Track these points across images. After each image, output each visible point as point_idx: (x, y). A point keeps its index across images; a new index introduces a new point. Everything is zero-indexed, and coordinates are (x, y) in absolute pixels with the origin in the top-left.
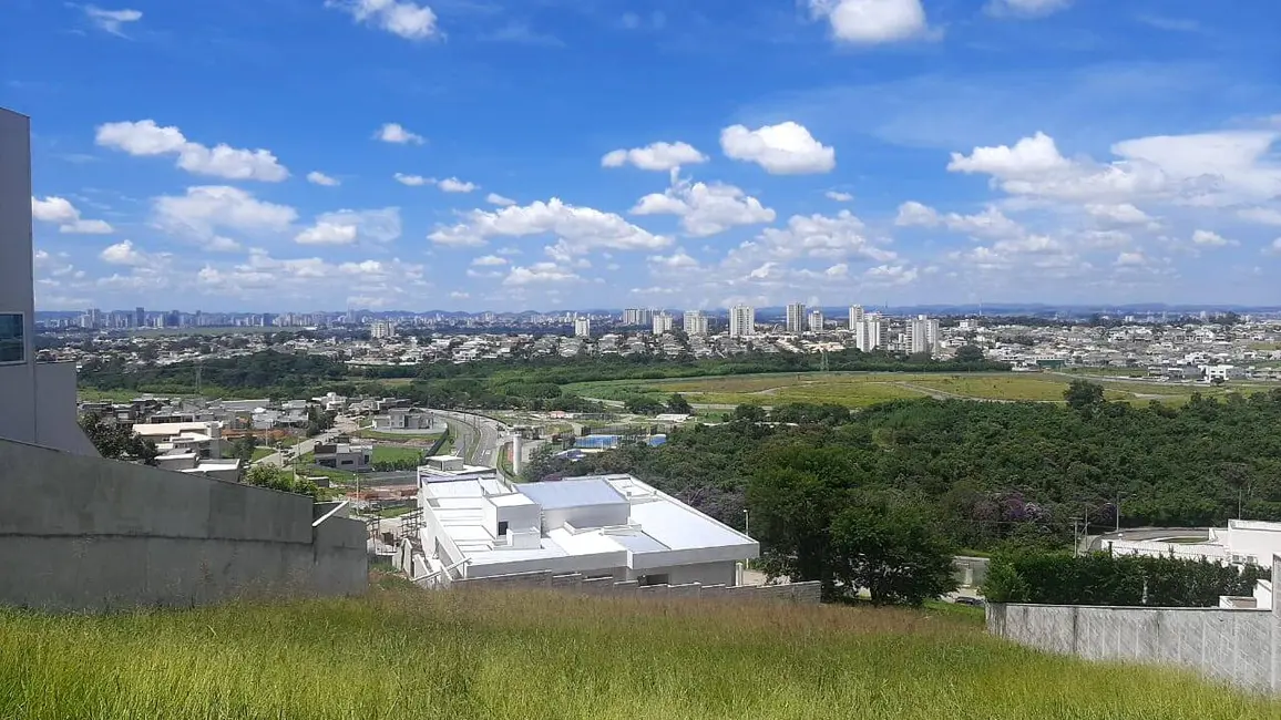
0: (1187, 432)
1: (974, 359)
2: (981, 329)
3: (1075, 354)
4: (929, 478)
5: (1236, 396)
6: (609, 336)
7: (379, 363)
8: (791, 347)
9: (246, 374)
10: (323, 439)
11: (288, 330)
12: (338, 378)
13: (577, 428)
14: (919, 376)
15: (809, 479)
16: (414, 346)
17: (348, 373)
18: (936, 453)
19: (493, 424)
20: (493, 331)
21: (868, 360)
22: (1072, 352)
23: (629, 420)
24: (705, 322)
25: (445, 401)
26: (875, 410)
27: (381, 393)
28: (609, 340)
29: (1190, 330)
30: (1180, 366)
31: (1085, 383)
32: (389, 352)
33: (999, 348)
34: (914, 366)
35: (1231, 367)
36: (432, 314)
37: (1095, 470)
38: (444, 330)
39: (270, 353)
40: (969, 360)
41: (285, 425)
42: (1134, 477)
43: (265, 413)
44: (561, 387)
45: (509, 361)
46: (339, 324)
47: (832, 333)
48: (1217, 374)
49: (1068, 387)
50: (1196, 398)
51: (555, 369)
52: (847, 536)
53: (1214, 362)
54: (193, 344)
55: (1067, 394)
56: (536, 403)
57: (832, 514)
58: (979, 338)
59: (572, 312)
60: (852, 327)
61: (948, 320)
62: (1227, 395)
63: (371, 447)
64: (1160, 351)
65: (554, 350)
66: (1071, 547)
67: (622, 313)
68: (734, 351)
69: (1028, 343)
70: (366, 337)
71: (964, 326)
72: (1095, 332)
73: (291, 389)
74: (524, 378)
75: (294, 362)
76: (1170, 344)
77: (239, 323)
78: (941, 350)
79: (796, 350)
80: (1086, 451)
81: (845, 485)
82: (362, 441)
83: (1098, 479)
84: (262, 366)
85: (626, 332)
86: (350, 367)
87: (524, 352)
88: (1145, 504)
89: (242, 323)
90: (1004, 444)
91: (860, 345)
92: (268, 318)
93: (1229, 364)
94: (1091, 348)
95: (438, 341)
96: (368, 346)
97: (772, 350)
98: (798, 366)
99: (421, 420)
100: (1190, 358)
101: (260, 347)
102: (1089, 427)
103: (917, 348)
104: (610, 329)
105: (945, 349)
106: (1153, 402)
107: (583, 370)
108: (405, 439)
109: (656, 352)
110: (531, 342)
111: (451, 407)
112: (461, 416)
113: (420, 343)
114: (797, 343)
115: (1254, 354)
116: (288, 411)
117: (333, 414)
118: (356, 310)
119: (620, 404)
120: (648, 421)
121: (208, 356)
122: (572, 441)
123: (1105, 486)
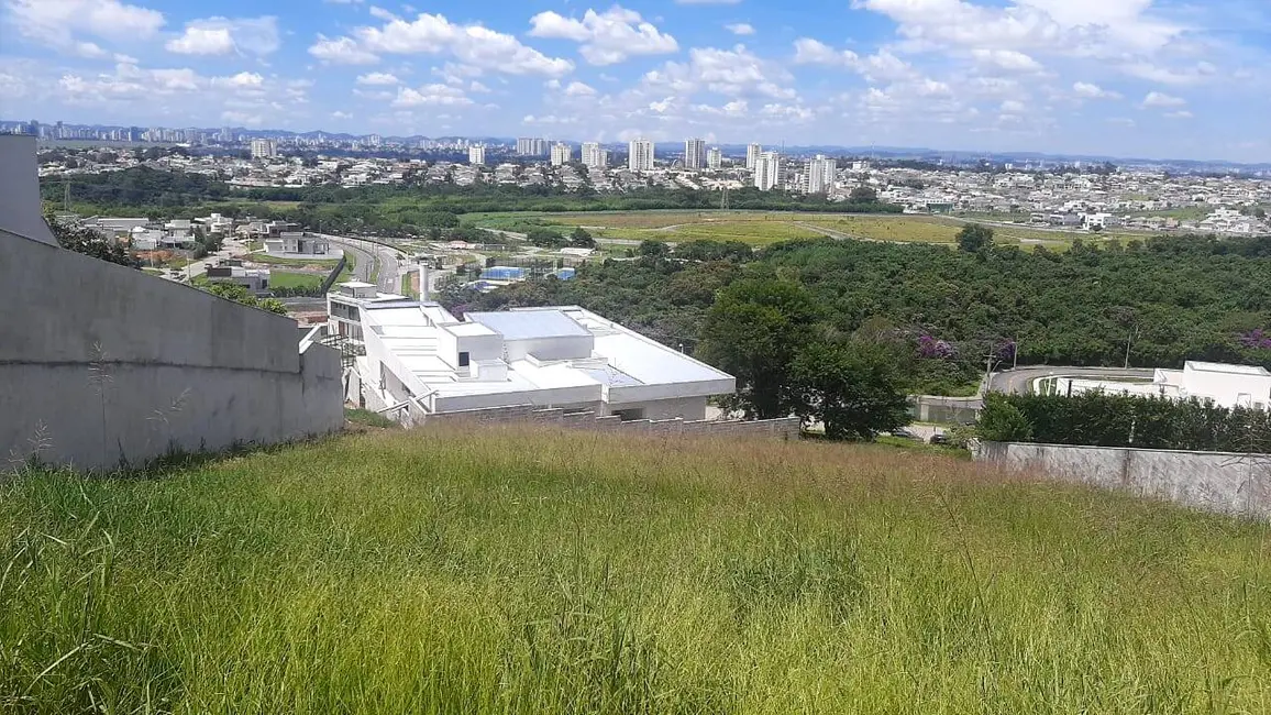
0: (1075, 276)
1: (868, 201)
2: (874, 172)
3: (963, 198)
4: (837, 314)
5: (1114, 244)
6: (506, 165)
7: (262, 184)
8: (691, 184)
9: (118, 191)
10: (213, 261)
11: (161, 145)
12: (220, 197)
13: (482, 260)
14: (817, 216)
15: (775, 315)
16: (299, 168)
17: (229, 194)
18: (842, 292)
19: (392, 253)
20: (382, 154)
21: (766, 198)
22: (959, 196)
23: (533, 252)
24: (604, 155)
25: (339, 226)
26: (778, 249)
27: (269, 216)
28: (503, 171)
29: (1069, 179)
30: (1060, 213)
31: (976, 226)
32: (273, 173)
33: (892, 190)
34: (810, 206)
35: (1109, 215)
36: (314, 135)
37: (993, 310)
38: (331, 153)
39: (143, 168)
40: (864, 201)
41: (170, 245)
42: (1028, 318)
43: (144, 232)
44: (458, 217)
45: (402, 187)
46: (214, 142)
47: (730, 171)
48: (1095, 222)
49: (960, 230)
50: (1078, 243)
51: (452, 198)
52: (811, 372)
53: (1091, 211)
54: (56, 156)
55: (958, 237)
56: (434, 232)
57: (795, 349)
58: (872, 180)
59: (463, 140)
60: (750, 165)
61: (843, 163)
62: (1106, 242)
63: (268, 272)
64: (1040, 198)
65: (448, 177)
66: (976, 383)
67: (515, 143)
68: (634, 186)
69: (918, 186)
70: (246, 156)
71: (857, 167)
72: (981, 177)
73: (170, 209)
74: (420, 205)
75: (170, 180)
76: (1050, 192)
77: (104, 137)
78: (836, 191)
79: (696, 187)
80: (986, 292)
81: (808, 320)
82: (255, 265)
83: (995, 318)
84: (135, 182)
85: (523, 162)
86: (232, 188)
87: (419, 179)
88: (1039, 345)
89: (108, 137)
90: (907, 283)
91: (758, 183)
92: (136, 132)
93: (1105, 212)
94: (977, 193)
95: (325, 163)
96: (250, 166)
97: (672, 186)
98: (699, 203)
99: (315, 246)
100: (1070, 205)
101: (132, 163)
102: (984, 269)
103: (814, 188)
104: (505, 158)
105: (840, 191)
106: (1039, 247)
107: (481, 200)
108: (300, 264)
109: (555, 185)
110: (423, 168)
111: (347, 232)
112: (357, 243)
113: (306, 165)
114: (696, 180)
115: (1128, 203)
116: (171, 231)
117: (221, 236)
118: (232, 127)
119: (522, 237)
120: (552, 255)
121: (74, 171)
122: (478, 272)
123: (1003, 326)
